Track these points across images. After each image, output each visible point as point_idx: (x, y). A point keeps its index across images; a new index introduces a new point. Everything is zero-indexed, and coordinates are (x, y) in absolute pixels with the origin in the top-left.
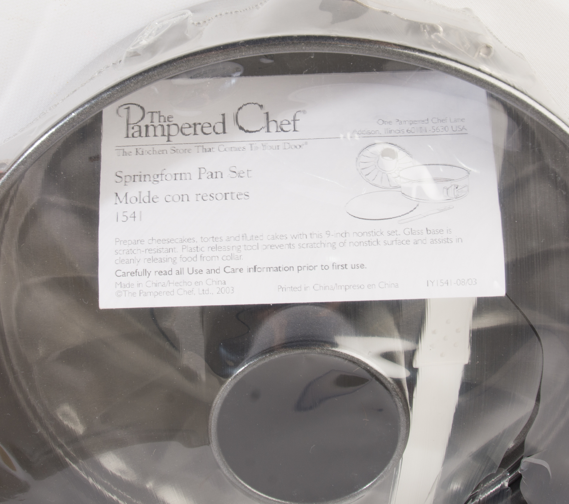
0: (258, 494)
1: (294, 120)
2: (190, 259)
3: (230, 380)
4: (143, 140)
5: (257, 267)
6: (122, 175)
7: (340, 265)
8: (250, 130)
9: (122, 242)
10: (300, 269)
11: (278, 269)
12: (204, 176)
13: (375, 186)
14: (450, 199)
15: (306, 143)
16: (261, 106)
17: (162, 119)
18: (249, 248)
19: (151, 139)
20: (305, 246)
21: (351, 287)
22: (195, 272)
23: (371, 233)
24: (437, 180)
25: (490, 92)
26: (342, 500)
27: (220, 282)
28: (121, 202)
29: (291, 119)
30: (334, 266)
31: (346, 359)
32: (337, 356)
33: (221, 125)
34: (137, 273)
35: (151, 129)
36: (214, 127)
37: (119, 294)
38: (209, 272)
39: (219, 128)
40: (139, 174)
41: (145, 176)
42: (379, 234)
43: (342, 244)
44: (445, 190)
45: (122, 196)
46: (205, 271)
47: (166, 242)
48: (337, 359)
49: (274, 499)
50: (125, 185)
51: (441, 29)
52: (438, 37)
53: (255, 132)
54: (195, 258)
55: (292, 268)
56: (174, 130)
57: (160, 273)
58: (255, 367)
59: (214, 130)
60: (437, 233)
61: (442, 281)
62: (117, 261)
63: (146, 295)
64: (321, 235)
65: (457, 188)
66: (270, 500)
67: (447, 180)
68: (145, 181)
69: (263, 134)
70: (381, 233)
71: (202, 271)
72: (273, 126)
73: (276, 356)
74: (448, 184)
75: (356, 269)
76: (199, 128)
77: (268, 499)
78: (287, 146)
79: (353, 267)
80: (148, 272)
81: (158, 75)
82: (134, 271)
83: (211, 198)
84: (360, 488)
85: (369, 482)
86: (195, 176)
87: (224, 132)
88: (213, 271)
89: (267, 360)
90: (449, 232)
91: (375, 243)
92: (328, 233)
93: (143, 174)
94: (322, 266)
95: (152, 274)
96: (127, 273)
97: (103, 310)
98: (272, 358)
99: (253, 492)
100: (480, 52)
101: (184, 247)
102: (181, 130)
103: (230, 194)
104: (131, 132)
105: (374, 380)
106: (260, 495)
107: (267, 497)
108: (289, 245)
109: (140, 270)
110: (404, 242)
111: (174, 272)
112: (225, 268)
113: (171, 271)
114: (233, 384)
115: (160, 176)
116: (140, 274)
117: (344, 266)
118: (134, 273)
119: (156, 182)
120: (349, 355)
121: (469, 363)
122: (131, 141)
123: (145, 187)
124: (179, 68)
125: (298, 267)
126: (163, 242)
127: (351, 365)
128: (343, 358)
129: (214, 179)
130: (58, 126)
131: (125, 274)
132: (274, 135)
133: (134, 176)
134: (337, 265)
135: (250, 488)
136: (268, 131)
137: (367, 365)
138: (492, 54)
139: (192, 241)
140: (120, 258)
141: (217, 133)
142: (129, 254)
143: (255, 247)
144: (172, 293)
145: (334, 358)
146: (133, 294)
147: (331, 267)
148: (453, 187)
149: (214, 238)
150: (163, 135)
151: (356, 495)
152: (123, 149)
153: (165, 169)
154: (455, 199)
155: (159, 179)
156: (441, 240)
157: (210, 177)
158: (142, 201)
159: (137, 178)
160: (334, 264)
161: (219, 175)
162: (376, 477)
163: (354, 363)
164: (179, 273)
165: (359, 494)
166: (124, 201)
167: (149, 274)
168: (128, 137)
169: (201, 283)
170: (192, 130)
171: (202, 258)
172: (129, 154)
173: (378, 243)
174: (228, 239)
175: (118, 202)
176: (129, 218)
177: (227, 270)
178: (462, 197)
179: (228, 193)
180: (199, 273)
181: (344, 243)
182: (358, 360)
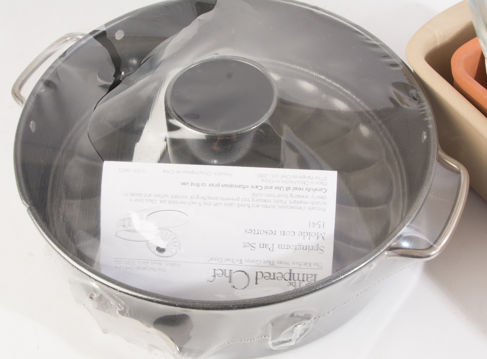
0: (255, 65)
1: (214, 276)
2: (282, 196)
3: (262, 122)
4: (305, 272)
5: (243, 188)
6: (319, 251)
7: (195, 185)
8: (241, 272)
9: (322, 209)
10: (218, 185)
11: (231, 186)
12: (270, 246)
13: (170, 231)
14: (128, 219)
15: (209, 261)
16: (234, 287)
17: (294, 284)
18: (247, 200)
19: (301, 272)
20: (214, 198)
21: (190, 172)
22: (280, 188)
23: (175, 202)
24: (134, 231)
25: (91, 267)
26: (208, 60)
27: (265, 181)
28: (321, 234)
29: (217, 277)
30: (198, 185)
31: (195, 127)
32: (200, 129)
33: (258, 277)
34: (313, 190)
35: (301, 278)
36: (262, 277)
37: (325, 179)
38: (271, 187)
39: (260, 275)
40: (310, 251)
41: (306, 249)
42: (171, 202)
43: (193, 197)
44: (131, 225)
45: (320, 238)
46: (274, 188)
47: (295, 207)
48: (200, 128)
49: (246, 62)
50: (318, 244)
51: (117, 312)
52: (120, 308)
53: (239, 271)
54: (279, 196)
55: (223, 186)
56: (287, 277)
57: (300, 189)
58: (247, 127)
59: (263, 275)
60: (138, 200)
61: (138, 172)
62: (325, 198)
63: (309, 177)
64: (204, 204)
65: (124, 226)
66: (248, 62)
67: (129, 231)
68: (306, 246)
69: (234, 269)
70: (170, 202)
71: (275, 188)
72: (228, 273)
73: (234, 131)
74: (129, 228)
75: (186, 182)
76: (272, 277)
77: (249, 63)
78: (220, 260)
79: (187, 184)
80: (307, 190)
81: (287, 294)
82: (315, 191)
83: (267, 231)
84: (198, 65)
85: (192, 68)
86: (276, 246)
87: (257, 273)
88: (269, 188)
89: (240, 130)
90: (131, 200)
91: (173, 196)
92: (200, 205)
93: (307, 250)
94: (205, 186)
95: (304, 189)
96: (319, 190)
97: (336, 170)
98: (237, 131)
99: (257, 66)
100: (96, 296)
101: (285, 203)
102: (283, 276)
103: (256, 233)
104: (313, 278)
105: (181, 116)
106: (254, 65)
107: (250, 64)
108: (223, 199)
109: (311, 191)
110: (157, 196)
111: (292, 189)
112: (262, 189)
113: (293, 190)
114: (261, 120)
115: (297, 248)
116: (312, 189)
117: (193, 184)
118: (315, 190)
119: (300, 244)
120: (193, 129)
121: (136, 143)
122: (314, 272)
123: (306, 242)
124: (274, 297)
125: (219, 186)
126: (297, 207)
127: (192, 124)
128: (196, 128)
129: (264, 243)
130: (352, 271)
131: (321, 190)
132: (228, 268)
133: (312, 250)
134: (197, 186)
135: (258, 69)
136: (231, 271)
137: (184, 124)
138: (89, 294)
139: (280, 207)
140: (323, 200)
141: (261, 272)
142: (318, 202)
143: (244, 200)
144: (294, 177)
145: (201, 128)
146: (317, 178)
147: (200, 185)
148: (126, 226)
149: (267, 207)
150: (294, 274)
151: (201, 61)
152: (318, 267)
153: (294, 252)
154: (126, 219)
155: (297, 246)
156: (136, 195)
157: (267, 245)
158: (309, 233)
159: (311, 248)
160: (198, 186)
161: (262, 246)
162: (188, 70)
163: (191, 125)
164: (288, 188)
165: (199, 62)
166: (319, 234)
167: (306, 189)
168: (315, 275)
169: (276, 181)
170: (276, 276)
171: (275, 196)
172: (315, 264)
173: (172, 196)
174: (258, 206)
175: (323, 235)
176: (316, 223)
177: (260, 188)
178: (121, 220)
179: (257, 234)
180: (277, 187)
181: (191, 198)
182: (188, 127)
